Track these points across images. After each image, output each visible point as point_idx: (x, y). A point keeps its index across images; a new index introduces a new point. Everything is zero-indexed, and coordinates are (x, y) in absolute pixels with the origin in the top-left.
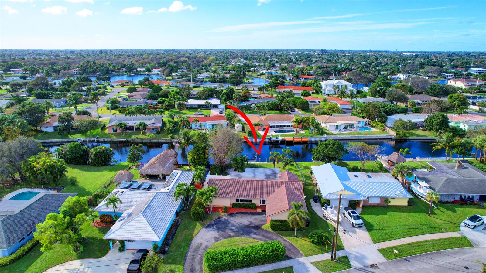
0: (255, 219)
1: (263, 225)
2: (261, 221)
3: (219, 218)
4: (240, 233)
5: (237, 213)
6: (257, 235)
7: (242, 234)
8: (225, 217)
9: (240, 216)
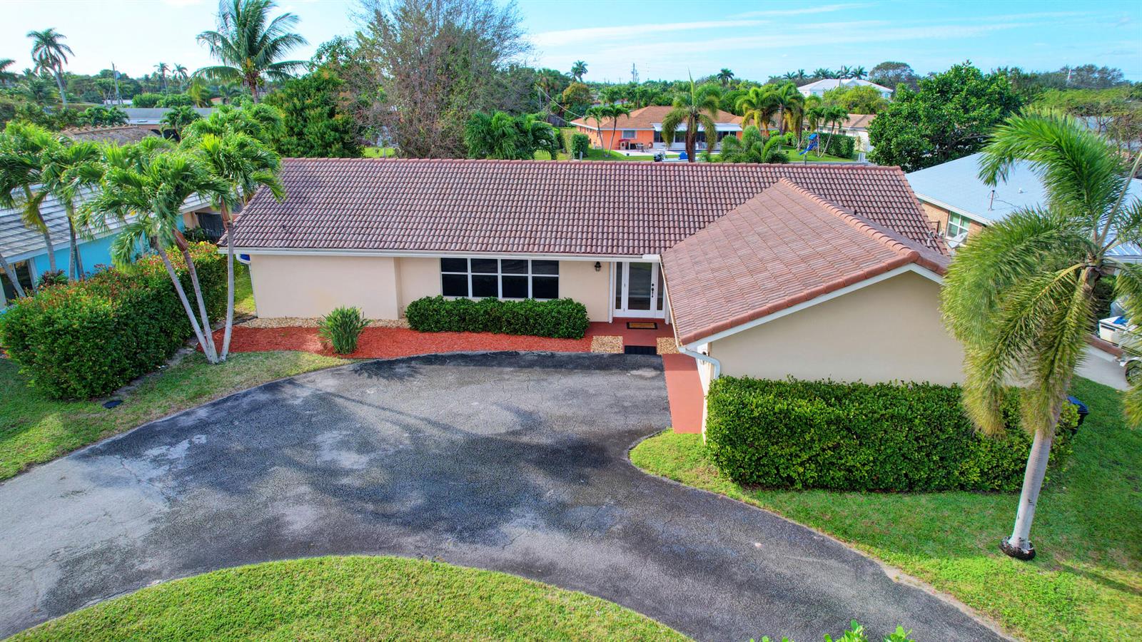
0: (573, 394)
1: (634, 436)
2: (625, 411)
3: (272, 387)
4: (395, 507)
5: (430, 360)
6: (572, 529)
7: (417, 522)
8: (328, 384)
9: (450, 374)
